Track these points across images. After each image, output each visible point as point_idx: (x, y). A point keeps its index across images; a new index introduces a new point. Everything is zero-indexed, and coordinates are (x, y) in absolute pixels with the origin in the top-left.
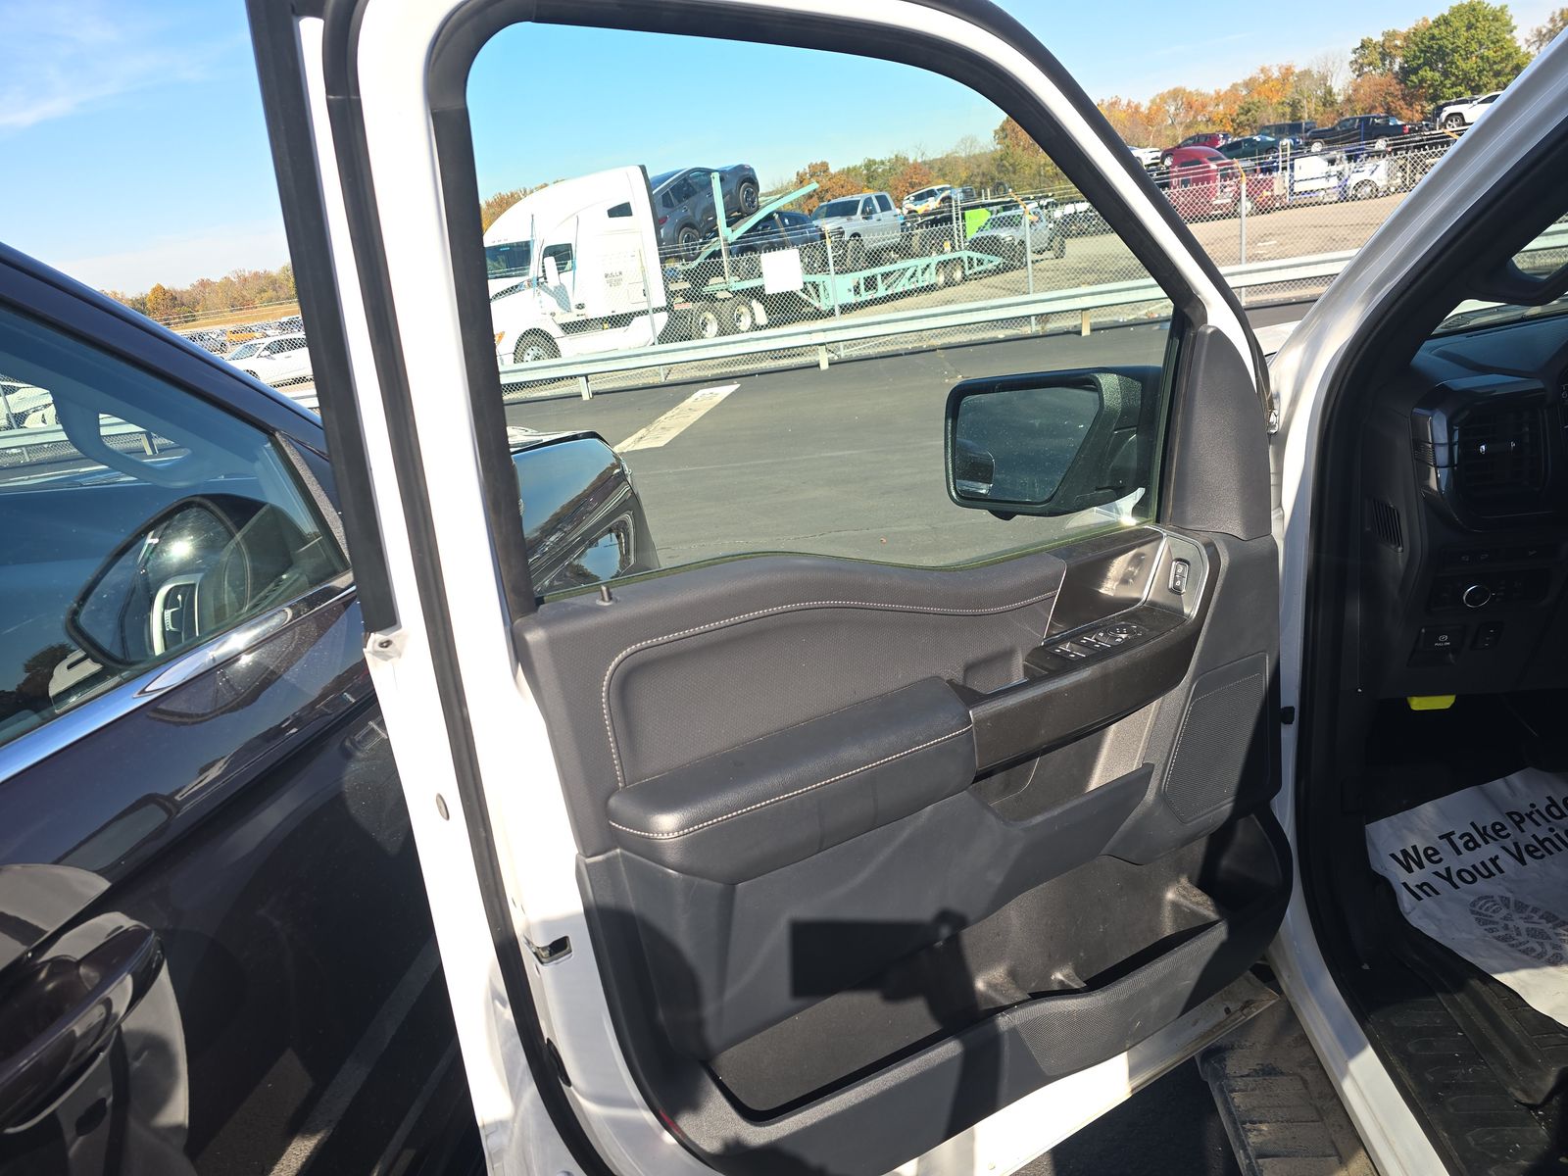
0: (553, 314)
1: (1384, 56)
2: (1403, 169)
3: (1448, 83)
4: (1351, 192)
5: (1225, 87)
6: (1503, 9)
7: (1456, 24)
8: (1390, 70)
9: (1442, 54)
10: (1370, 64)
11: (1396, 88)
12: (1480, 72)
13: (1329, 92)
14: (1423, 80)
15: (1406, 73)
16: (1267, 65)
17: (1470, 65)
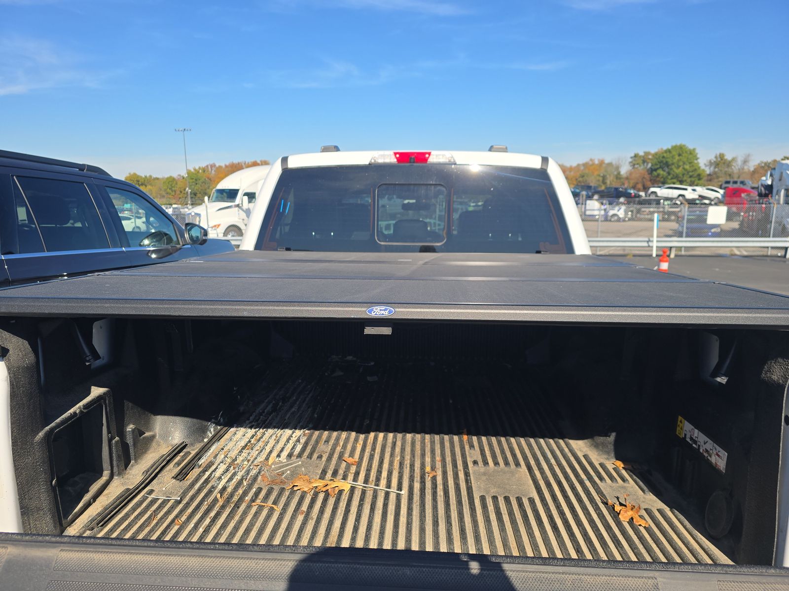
0: (243, 220)
1: (644, 162)
2: (632, 211)
3: (670, 177)
4: (609, 218)
5: (574, 164)
6: (694, 150)
7: (674, 153)
8: (646, 168)
9: (667, 165)
10: (638, 164)
11: (647, 176)
12: (683, 175)
13: (619, 173)
14: (658, 175)
15: (652, 171)
16: (593, 158)
17: (678, 171)
